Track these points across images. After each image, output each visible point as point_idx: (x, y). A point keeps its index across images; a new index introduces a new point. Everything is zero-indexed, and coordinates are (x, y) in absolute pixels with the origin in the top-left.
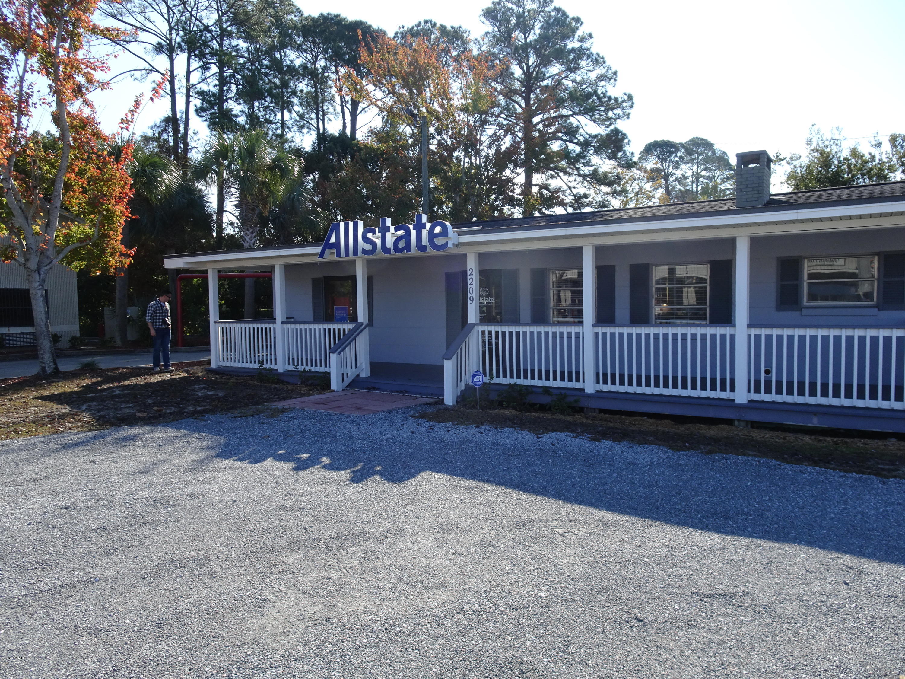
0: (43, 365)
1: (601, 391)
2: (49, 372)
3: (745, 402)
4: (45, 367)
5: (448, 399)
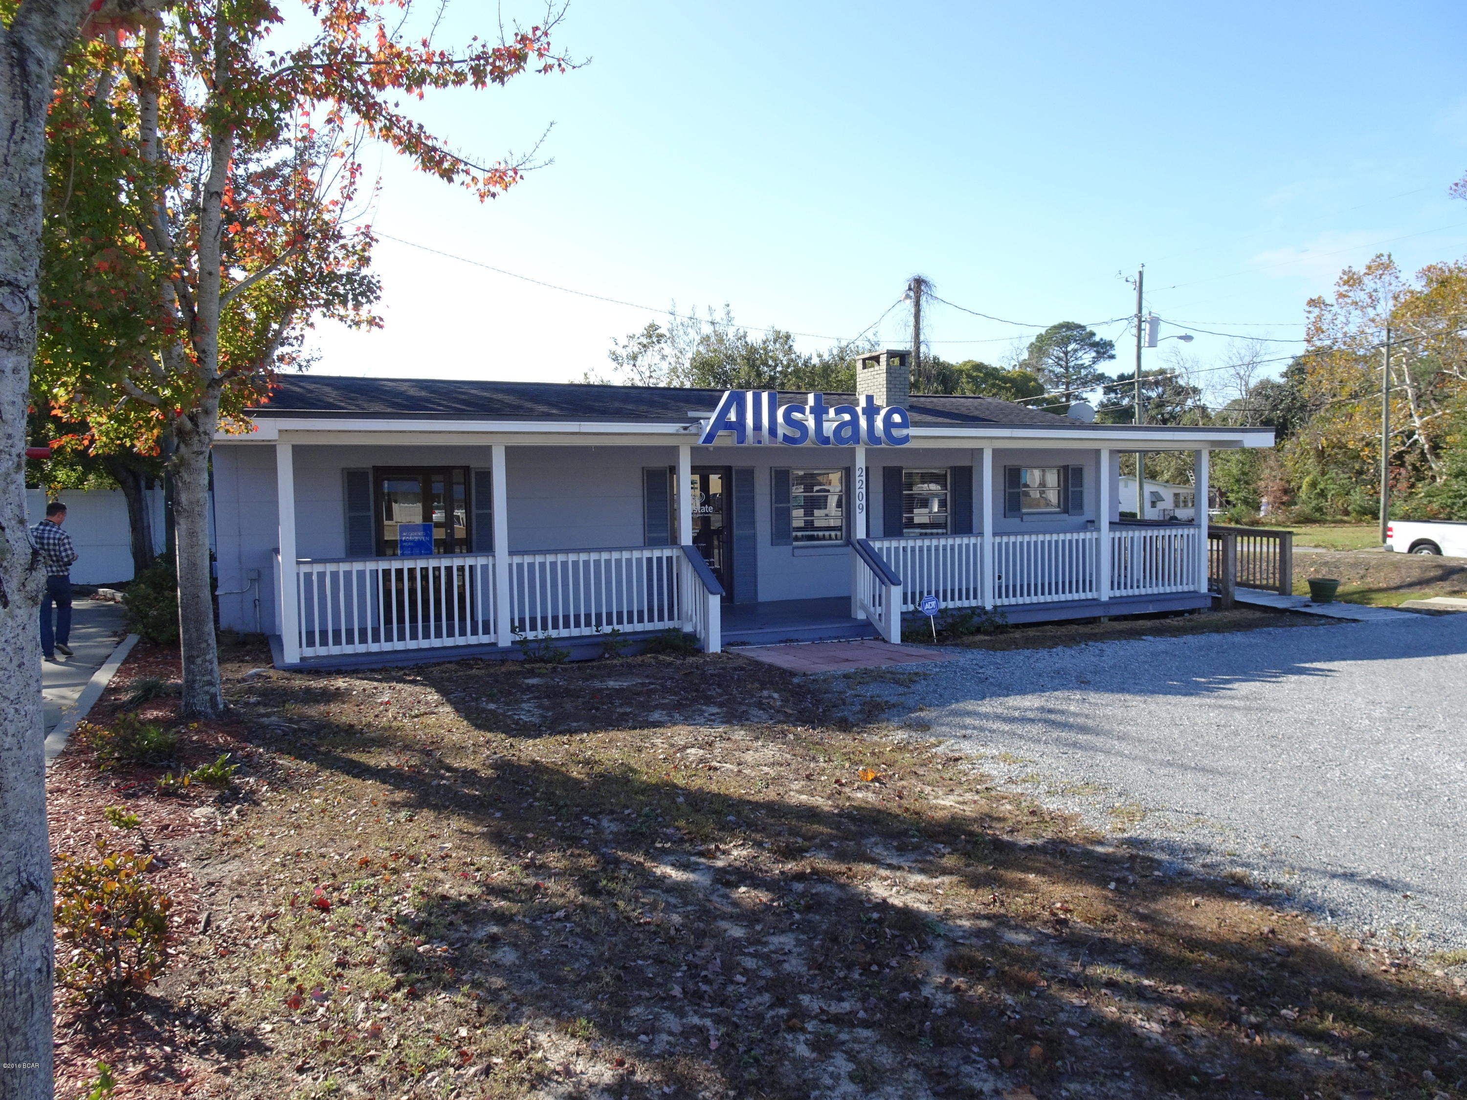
5: (895, 636)
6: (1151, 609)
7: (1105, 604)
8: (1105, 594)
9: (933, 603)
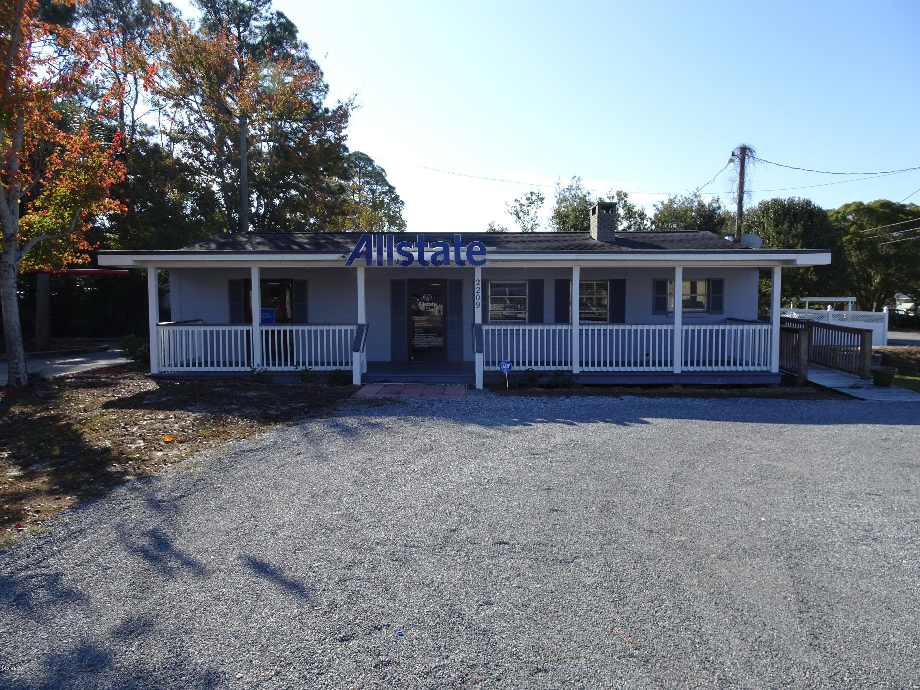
0: (18, 376)
1: (584, 372)
2: (24, 384)
3: (680, 372)
4: (20, 379)
5: (479, 383)
6: (719, 381)
7: (677, 375)
8: (678, 368)
9: (508, 365)
